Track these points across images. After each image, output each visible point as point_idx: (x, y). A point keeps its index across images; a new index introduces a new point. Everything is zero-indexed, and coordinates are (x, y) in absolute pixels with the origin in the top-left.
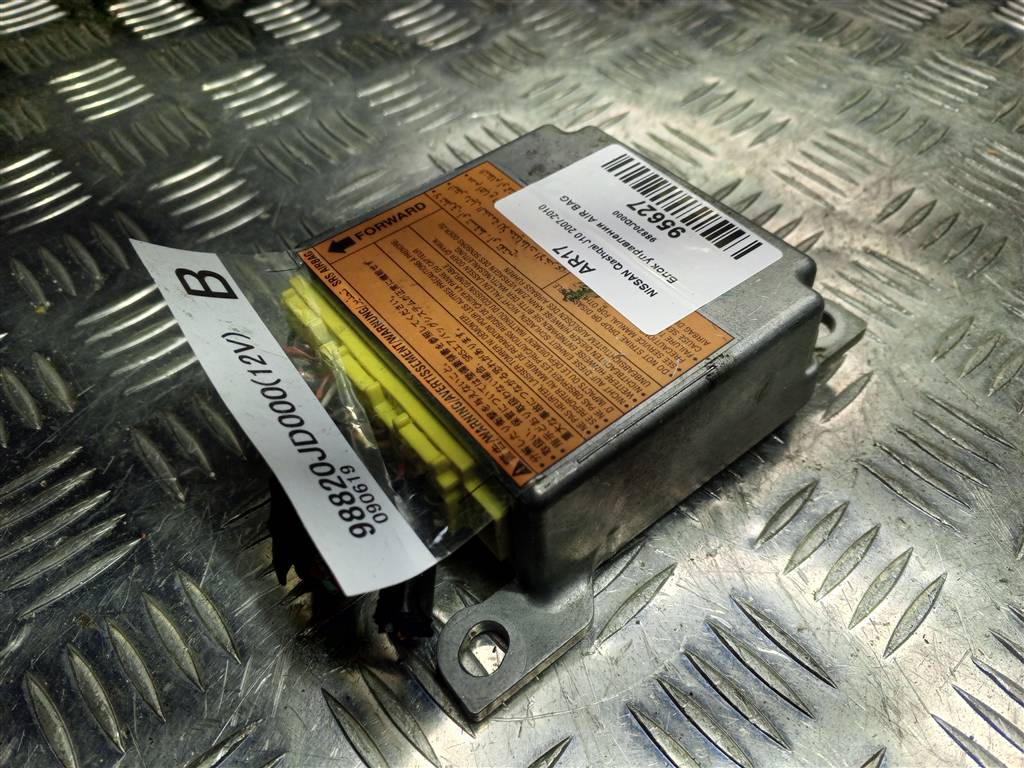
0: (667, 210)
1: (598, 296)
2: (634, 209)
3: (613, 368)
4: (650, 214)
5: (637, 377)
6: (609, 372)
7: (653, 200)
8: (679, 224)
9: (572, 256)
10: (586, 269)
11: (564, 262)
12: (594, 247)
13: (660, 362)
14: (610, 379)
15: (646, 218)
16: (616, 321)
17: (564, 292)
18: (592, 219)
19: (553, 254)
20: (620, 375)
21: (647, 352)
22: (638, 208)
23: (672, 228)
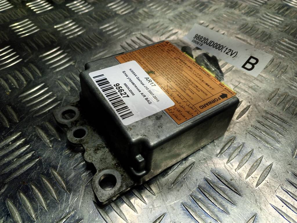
0: (117, 93)
1: (145, 71)
2: (127, 95)
3: (145, 56)
4: (123, 92)
5: (140, 54)
6: (146, 55)
7: (120, 97)
8: (115, 88)
9: (150, 83)
10: (147, 79)
11: (153, 81)
12: (143, 85)
13: (134, 55)
14: (146, 54)
15: (124, 91)
16: (142, 65)
17: (154, 74)
18: (142, 94)
19: (156, 84)
20: (144, 54)
21: (136, 58)
22: (126, 95)
23: (117, 87)
